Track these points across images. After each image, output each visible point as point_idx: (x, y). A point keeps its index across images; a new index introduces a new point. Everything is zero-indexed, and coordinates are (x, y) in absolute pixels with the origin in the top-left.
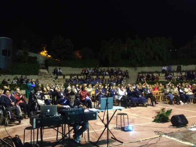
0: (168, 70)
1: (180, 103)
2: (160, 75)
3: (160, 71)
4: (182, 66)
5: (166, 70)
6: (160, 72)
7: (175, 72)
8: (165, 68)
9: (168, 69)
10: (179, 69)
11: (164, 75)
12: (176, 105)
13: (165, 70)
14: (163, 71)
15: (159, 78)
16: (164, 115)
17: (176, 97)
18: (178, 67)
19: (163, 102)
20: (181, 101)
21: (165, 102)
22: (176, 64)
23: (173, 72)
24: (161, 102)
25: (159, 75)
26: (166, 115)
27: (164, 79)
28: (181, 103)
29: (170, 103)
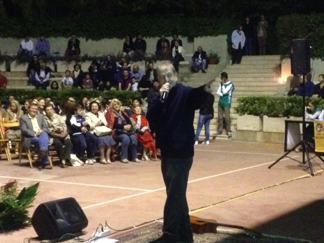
0: (37, 52)
1: (69, 163)
2: (12, 70)
3: (11, 55)
4: (82, 40)
5: (31, 52)
6: (12, 59)
7: (61, 59)
8: (29, 45)
9: (37, 49)
10: (73, 49)
11: (24, 68)
12: (56, 169)
13: (28, 52)
14: (23, 56)
15: (8, 78)
16: (11, 204)
17: (59, 141)
18: (70, 42)
19: (17, 161)
20: (73, 157)
21: (24, 161)
22: (64, 34)
23: (54, 60)
24: (10, 161)
25: (8, 70)
26: (19, 204)
27: (26, 83)
28: (74, 161)
29: (41, 164)
